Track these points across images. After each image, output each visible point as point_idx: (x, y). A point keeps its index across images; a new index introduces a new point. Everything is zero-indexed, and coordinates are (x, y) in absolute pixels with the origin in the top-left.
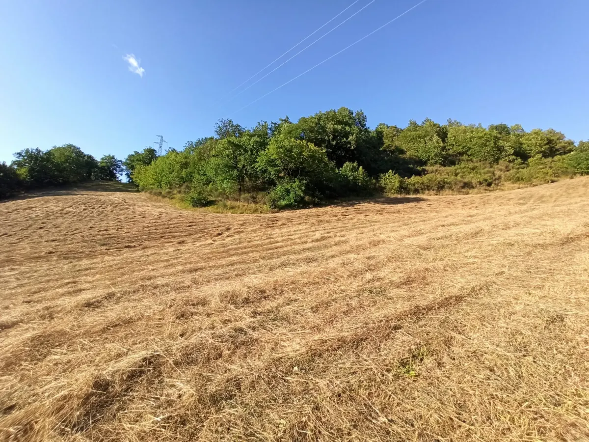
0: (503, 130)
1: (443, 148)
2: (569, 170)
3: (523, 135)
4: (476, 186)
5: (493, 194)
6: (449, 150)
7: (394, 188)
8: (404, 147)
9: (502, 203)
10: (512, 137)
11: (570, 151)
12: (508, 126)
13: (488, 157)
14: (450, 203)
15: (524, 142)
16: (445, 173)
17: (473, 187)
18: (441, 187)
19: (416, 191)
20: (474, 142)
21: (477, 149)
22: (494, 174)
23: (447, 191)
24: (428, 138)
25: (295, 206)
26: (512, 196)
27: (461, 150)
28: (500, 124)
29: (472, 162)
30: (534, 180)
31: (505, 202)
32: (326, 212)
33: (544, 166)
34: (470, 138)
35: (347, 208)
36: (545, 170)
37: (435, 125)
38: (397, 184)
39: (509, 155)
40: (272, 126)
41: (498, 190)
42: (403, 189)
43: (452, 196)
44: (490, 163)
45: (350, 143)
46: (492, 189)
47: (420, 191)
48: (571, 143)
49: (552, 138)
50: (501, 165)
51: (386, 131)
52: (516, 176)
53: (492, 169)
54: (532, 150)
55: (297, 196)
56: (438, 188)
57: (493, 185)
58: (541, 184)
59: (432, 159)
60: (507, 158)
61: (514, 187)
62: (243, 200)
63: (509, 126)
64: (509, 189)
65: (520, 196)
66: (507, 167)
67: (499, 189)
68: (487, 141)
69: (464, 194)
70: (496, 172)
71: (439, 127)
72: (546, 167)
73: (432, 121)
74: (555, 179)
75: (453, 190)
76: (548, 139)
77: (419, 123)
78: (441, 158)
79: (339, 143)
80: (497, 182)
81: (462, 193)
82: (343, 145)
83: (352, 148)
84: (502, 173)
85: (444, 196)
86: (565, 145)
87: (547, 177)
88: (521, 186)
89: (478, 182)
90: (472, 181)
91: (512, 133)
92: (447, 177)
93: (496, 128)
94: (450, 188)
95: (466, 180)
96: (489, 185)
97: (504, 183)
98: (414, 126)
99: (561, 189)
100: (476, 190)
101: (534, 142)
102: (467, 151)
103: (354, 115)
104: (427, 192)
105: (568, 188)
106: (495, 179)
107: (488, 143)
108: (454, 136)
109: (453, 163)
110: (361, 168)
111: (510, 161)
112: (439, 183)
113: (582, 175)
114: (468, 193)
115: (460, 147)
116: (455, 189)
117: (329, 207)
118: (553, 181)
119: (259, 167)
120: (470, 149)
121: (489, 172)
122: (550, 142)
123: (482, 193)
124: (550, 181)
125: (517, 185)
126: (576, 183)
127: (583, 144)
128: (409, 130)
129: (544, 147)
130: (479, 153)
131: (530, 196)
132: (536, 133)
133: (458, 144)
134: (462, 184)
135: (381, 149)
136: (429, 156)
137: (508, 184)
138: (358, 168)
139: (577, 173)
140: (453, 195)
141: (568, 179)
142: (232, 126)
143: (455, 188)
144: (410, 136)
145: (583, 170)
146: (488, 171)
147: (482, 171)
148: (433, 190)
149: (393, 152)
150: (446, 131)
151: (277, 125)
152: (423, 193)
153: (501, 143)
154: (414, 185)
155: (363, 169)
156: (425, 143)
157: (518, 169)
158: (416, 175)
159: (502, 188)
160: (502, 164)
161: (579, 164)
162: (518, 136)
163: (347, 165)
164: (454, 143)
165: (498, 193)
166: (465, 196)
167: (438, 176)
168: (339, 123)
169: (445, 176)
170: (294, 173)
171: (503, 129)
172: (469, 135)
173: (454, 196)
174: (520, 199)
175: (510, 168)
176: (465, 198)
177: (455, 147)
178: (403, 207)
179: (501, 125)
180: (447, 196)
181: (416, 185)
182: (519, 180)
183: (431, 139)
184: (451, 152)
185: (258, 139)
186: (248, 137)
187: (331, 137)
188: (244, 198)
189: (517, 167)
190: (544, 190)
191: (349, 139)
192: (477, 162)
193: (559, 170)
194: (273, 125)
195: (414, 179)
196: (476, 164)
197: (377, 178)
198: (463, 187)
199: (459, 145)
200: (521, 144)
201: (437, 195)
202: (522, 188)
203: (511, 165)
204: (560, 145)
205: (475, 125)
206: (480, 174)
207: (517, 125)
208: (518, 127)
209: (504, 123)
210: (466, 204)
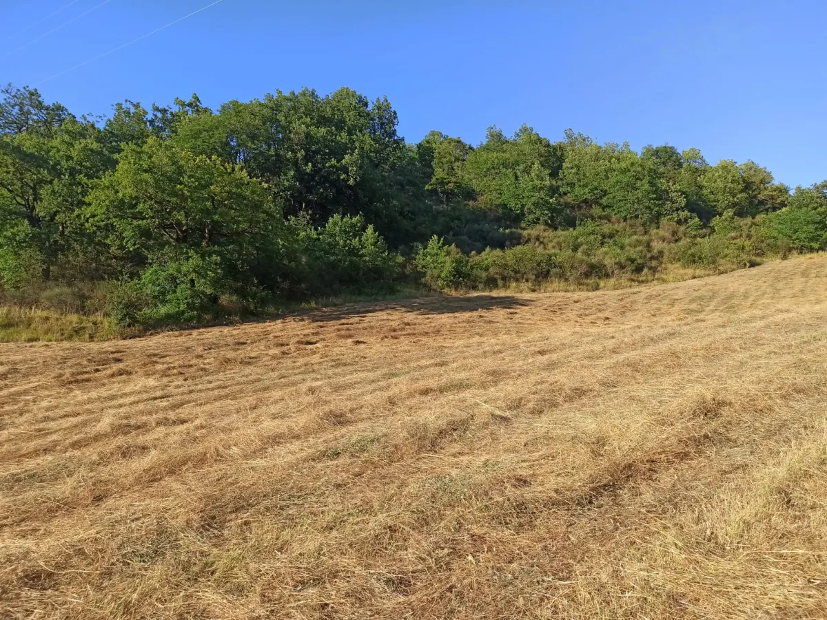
0: (669, 158)
1: (553, 191)
2: (779, 243)
3: (705, 171)
4: (613, 272)
5: (645, 290)
6: (565, 194)
7: (443, 275)
8: (476, 185)
9: (659, 309)
10: (684, 173)
11: (783, 205)
12: (678, 151)
13: (638, 212)
14: (557, 310)
15: (704, 183)
16: (553, 244)
17: (607, 276)
18: (543, 274)
19: (491, 283)
20: (613, 180)
21: (620, 195)
22: (648, 246)
23: (556, 284)
24: (522, 167)
25: (191, 319)
26: (680, 294)
27: (588, 197)
28: (664, 145)
29: (609, 221)
30: (722, 261)
31: (665, 308)
32: (266, 333)
33: (738, 234)
34: (605, 170)
35: (321, 324)
36: (739, 242)
37: (540, 140)
38: (449, 266)
39: (677, 210)
40: (156, 116)
41: (655, 282)
42: (461, 277)
43: (563, 294)
44: (644, 225)
45: (345, 170)
46: (644, 278)
47: (500, 282)
48: (783, 190)
49: (753, 179)
50: (664, 229)
51: (438, 149)
52: (689, 252)
53: (645, 238)
54: (718, 201)
55: (196, 294)
56: (537, 276)
57: (645, 270)
58: (733, 270)
59: (531, 212)
60: (675, 215)
61: (686, 274)
62: (47, 304)
63: (680, 151)
64: (676, 280)
65: (696, 294)
66: (674, 233)
67: (658, 279)
68: (637, 179)
69: (588, 290)
70: (654, 244)
71: (548, 145)
72: (741, 235)
73: (534, 132)
74: (758, 259)
75: (566, 280)
76: (744, 181)
77: (509, 135)
78: (546, 212)
79: (320, 170)
80: (654, 263)
81: (585, 287)
82: (329, 173)
83: (351, 182)
84: (665, 244)
85: (548, 295)
86: (774, 193)
87: (742, 255)
88: (698, 272)
89: (615, 263)
90: (606, 263)
91: (685, 165)
92: (557, 251)
93: (657, 153)
94: (562, 276)
95: (594, 260)
96: (639, 270)
97: (669, 266)
98: (498, 140)
99: (764, 279)
100: (612, 281)
101: (721, 185)
102: (601, 198)
103: (370, 107)
104: (514, 284)
105: (777, 279)
106: (652, 258)
107: (639, 183)
108: (576, 166)
109: (571, 223)
110: (370, 228)
111: (679, 222)
112: (539, 265)
113: (801, 253)
114: (597, 288)
115: (586, 190)
116: (570, 279)
117: (279, 321)
118: (753, 265)
119: (93, 216)
120: (605, 193)
121: (639, 242)
122: (748, 185)
123: (624, 288)
124: (748, 264)
125: (690, 271)
126: (790, 269)
127: (802, 194)
128: (486, 148)
129: (739, 196)
130: (622, 204)
131: (711, 294)
132: (724, 168)
133: (582, 184)
134: (584, 268)
135: (427, 187)
136: (523, 206)
137: (675, 269)
138: (364, 229)
139: (794, 248)
140: (566, 291)
141: (778, 261)
142: (40, 106)
143: (572, 275)
144: (485, 162)
145: (802, 243)
146: (637, 241)
147: (627, 241)
148: (527, 281)
149: (450, 194)
150: (562, 155)
151: (169, 116)
152: (506, 287)
153: (662, 184)
154: (487, 269)
155: (375, 231)
156: (517, 178)
157: (695, 237)
158: (493, 247)
159: (664, 276)
160: (666, 226)
161: (796, 231)
162: (695, 172)
163: (336, 222)
164: (575, 181)
165: (655, 288)
166: (591, 294)
167: (540, 250)
168: (323, 121)
169: (553, 251)
170: (188, 238)
171: (667, 156)
172: (603, 164)
173: (569, 295)
174: (692, 301)
175: (680, 234)
176: (588, 298)
177: (577, 188)
178: (451, 321)
179: (665, 147)
180: (553, 293)
181: (491, 270)
182: (694, 262)
183: (527, 171)
184: (569, 199)
185: (95, 146)
186: (67, 138)
187: (301, 154)
188: (49, 299)
189: (694, 233)
190: (736, 281)
191: (343, 162)
192: (619, 222)
193: (762, 241)
194: (159, 115)
195: (490, 256)
196: (616, 226)
197: (410, 253)
198: (587, 275)
199: (585, 186)
200: (701, 187)
201: (534, 291)
202: (699, 277)
203: (682, 228)
204: (766, 193)
205: (617, 146)
206: (622, 248)
207: (692, 150)
208: (695, 155)
209: (670, 145)
210: (587, 312)
